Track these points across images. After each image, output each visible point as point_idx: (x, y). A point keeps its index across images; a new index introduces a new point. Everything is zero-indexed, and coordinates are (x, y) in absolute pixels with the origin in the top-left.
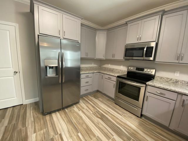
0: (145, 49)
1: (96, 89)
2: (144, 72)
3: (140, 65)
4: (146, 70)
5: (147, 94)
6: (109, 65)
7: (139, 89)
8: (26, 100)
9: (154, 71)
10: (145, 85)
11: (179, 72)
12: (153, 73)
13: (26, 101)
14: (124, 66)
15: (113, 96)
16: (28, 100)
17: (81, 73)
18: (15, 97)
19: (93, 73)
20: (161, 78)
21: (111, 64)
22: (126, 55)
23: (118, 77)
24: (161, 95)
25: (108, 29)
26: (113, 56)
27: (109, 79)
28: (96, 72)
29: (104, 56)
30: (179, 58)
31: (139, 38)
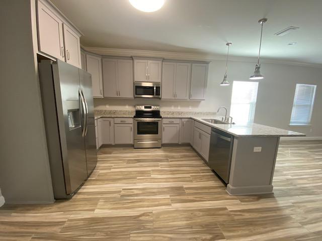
0: (155, 88)
1: (101, 144)
2: (152, 109)
4: (153, 107)
5: (163, 125)
7: (157, 123)
10: (161, 119)
20: (164, 112)
21: (110, 105)
22: (136, 93)
24: (172, 123)
25: (102, 55)
26: (118, 93)
27: (123, 123)
28: (99, 117)
29: (102, 93)
30: (175, 96)
31: (148, 77)
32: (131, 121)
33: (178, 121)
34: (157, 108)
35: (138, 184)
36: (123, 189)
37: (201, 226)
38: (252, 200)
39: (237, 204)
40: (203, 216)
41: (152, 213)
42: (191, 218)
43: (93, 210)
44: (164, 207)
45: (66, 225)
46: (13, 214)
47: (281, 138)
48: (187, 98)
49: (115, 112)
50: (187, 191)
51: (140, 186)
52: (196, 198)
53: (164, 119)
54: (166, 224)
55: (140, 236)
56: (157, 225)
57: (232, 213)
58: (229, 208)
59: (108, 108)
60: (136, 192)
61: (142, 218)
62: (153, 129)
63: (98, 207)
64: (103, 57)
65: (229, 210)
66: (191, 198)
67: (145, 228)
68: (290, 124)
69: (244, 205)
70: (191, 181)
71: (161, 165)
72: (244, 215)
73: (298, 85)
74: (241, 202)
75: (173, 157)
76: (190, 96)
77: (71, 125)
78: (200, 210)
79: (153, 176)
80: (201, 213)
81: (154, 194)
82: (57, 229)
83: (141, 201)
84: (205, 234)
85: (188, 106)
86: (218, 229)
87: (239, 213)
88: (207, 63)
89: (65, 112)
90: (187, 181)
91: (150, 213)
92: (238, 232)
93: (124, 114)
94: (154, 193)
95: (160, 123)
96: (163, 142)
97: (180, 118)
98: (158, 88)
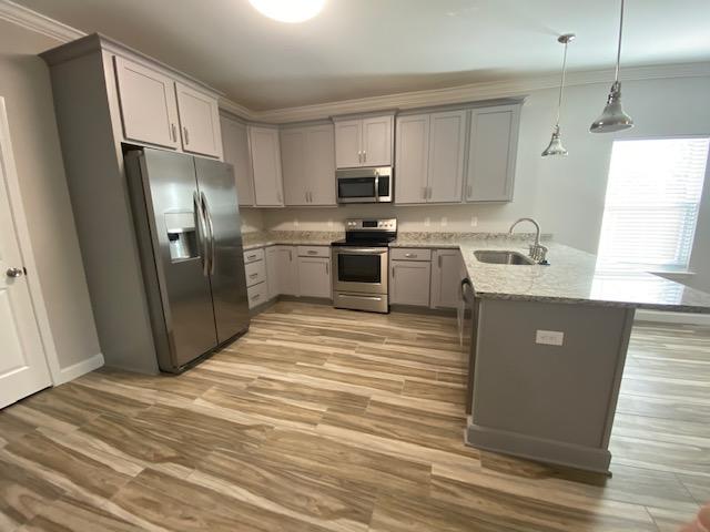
0: (377, 181)
1: (275, 293)
2: (378, 228)
3: (369, 213)
4: (380, 223)
5: (393, 264)
6: (296, 224)
7: (378, 258)
8: (62, 367)
9: (394, 222)
10: (386, 249)
11: (428, 219)
12: (393, 228)
13: (63, 371)
14: (335, 221)
15: (326, 293)
16: (75, 366)
17: (244, 248)
18: (21, 367)
19: (264, 247)
20: (407, 234)
21: (300, 220)
22: (340, 194)
23: (334, 245)
24: (412, 259)
25: (280, 124)
26: (309, 197)
27: (312, 255)
28: (270, 243)
29: (282, 198)
31: (363, 158)
32: (327, 252)
33: (427, 255)
34: (390, 225)
35: (289, 374)
36: (260, 378)
37: (341, 480)
38: (521, 471)
39: (467, 469)
40: (362, 465)
41: (272, 428)
42: (333, 461)
43: (193, 398)
44: (299, 425)
45: (148, 409)
46: (104, 381)
47: (638, 311)
49: (308, 235)
50: (370, 409)
51: (290, 378)
52: (377, 426)
53: (393, 250)
54: (279, 454)
55: (225, 459)
56: (263, 450)
57: (433, 481)
58: (436, 470)
60: (276, 386)
61: (248, 432)
62: (368, 272)
63: (204, 395)
64: (282, 126)
65: (433, 473)
66: (366, 423)
67: (241, 448)
69: (487, 475)
70: (397, 391)
71: (360, 347)
72: (462, 498)
74: (484, 466)
75: (398, 336)
78: (365, 453)
79: (327, 365)
80: (361, 459)
81: (303, 397)
82: (134, 412)
83: (271, 403)
84: (332, 499)
86: (372, 500)
87: (451, 488)
88: (518, 101)
90: (389, 389)
91: (268, 427)
92: (412, 524)
94: (303, 395)
95: (384, 257)
96: (392, 302)
97: (433, 249)
98: (384, 180)
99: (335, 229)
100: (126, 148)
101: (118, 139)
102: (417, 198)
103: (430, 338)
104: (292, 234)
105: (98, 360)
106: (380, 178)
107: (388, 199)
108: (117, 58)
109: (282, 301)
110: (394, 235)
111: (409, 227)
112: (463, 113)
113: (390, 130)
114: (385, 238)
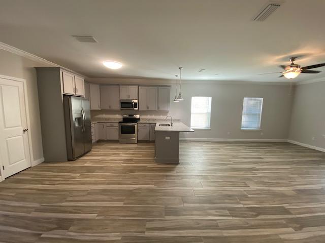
1: (97, 139)
3: (131, 113)
4: (134, 116)
5: (139, 128)
7: (134, 127)
8: (34, 160)
10: (136, 124)
12: (139, 117)
14: (119, 114)
15: (116, 138)
19: (95, 124)
20: (143, 119)
21: (106, 114)
23: (119, 122)
24: (144, 126)
25: (100, 84)
26: (110, 107)
27: (112, 126)
29: (100, 107)
30: (148, 108)
31: (129, 96)
32: (117, 125)
33: (148, 125)
34: (138, 116)
43: (84, 164)
48: (157, 110)
49: (109, 119)
53: (139, 124)
59: (104, 116)
62: (132, 130)
63: (87, 163)
68: (242, 129)
73: (245, 99)
76: (158, 108)
77: (77, 125)
85: (160, 115)
88: (169, 86)
89: (74, 119)
93: (115, 120)
95: (136, 126)
96: (139, 139)
97: (150, 123)
98: (135, 103)
99: (119, 117)
100: (64, 95)
101: (62, 93)
102: (145, 109)
103: (150, 148)
104: (103, 119)
105: (43, 159)
106: (134, 103)
107: (137, 109)
108: (64, 73)
109: (100, 142)
110: (139, 119)
111: (143, 117)
112: (156, 88)
113: (137, 90)
114: (136, 120)
